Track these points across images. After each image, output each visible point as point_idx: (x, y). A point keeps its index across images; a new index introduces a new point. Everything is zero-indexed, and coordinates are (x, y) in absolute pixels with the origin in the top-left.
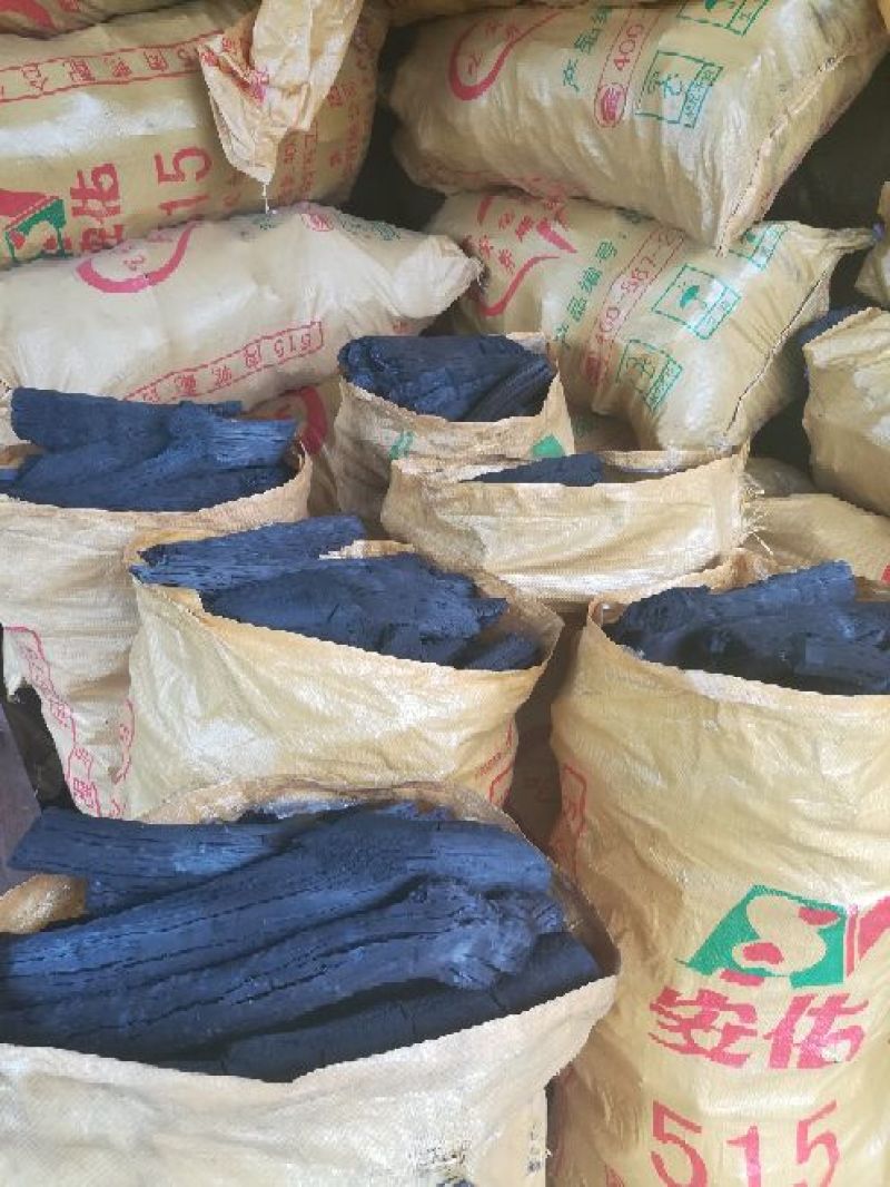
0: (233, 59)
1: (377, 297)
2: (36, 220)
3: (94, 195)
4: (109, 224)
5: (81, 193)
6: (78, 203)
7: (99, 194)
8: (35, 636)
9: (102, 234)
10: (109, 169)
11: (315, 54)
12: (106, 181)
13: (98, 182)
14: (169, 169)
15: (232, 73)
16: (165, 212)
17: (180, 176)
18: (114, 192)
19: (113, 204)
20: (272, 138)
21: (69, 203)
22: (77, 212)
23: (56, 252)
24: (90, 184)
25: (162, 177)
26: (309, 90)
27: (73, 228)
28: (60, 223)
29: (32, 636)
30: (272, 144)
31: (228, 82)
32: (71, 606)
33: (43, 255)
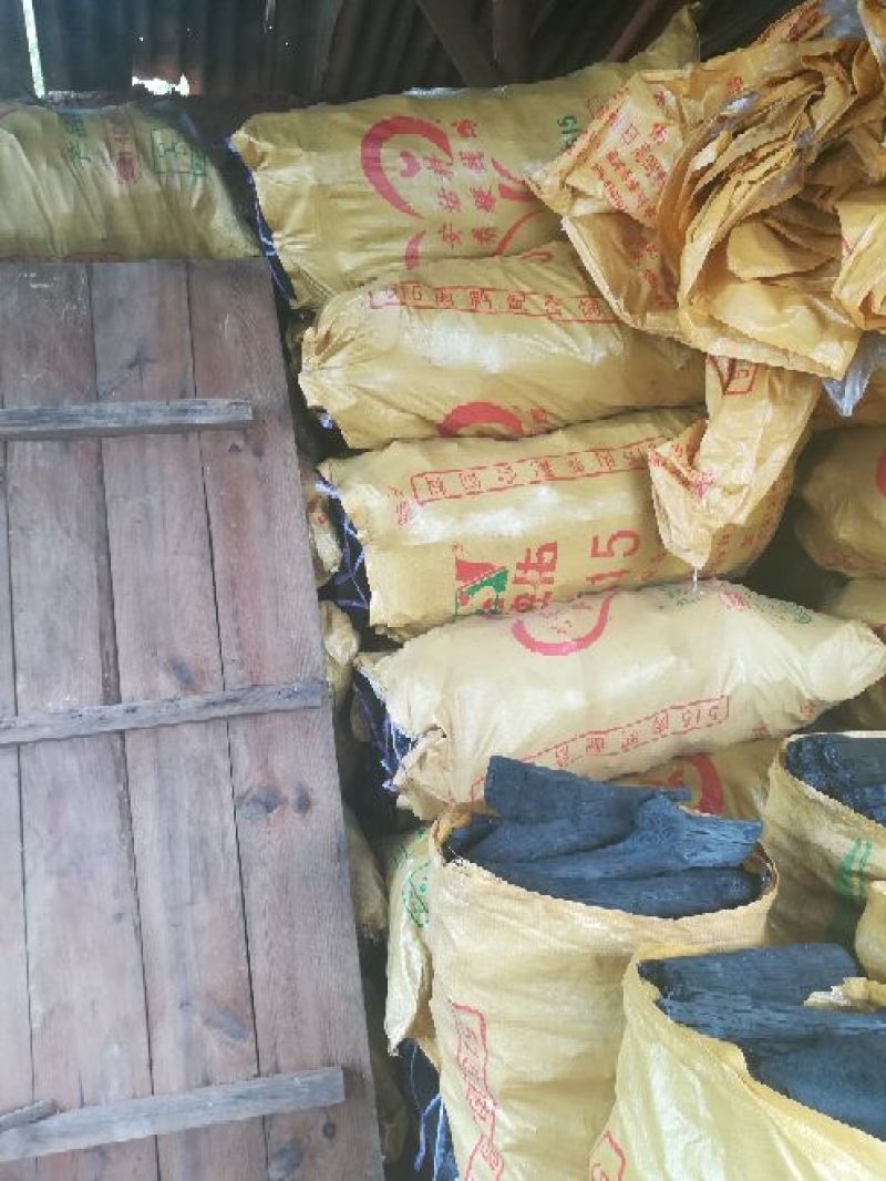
0: (680, 462)
1: (790, 679)
2: (483, 584)
3: (534, 567)
4: (540, 592)
5: (525, 566)
6: (520, 573)
7: (540, 567)
8: (482, 1019)
9: (533, 598)
10: (552, 547)
11: (760, 461)
12: (548, 556)
13: (543, 556)
14: (602, 547)
15: (676, 473)
16: (590, 582)
17: (610, 553)
18: (552, 566)
19: (548, 575)
20: (710, 529)
21: (513, 572)
22: (517, 581)
23: (491, 612)
24: (534, 559)
25: (595, 553)
26: (750, 490)
27: (510, 592)
28: (500, 588)
29: (478, 1018)
30: (707, 533)
31: (674, 481)
32: (528, 996)
33: (480, 613)
